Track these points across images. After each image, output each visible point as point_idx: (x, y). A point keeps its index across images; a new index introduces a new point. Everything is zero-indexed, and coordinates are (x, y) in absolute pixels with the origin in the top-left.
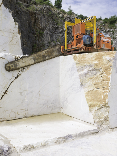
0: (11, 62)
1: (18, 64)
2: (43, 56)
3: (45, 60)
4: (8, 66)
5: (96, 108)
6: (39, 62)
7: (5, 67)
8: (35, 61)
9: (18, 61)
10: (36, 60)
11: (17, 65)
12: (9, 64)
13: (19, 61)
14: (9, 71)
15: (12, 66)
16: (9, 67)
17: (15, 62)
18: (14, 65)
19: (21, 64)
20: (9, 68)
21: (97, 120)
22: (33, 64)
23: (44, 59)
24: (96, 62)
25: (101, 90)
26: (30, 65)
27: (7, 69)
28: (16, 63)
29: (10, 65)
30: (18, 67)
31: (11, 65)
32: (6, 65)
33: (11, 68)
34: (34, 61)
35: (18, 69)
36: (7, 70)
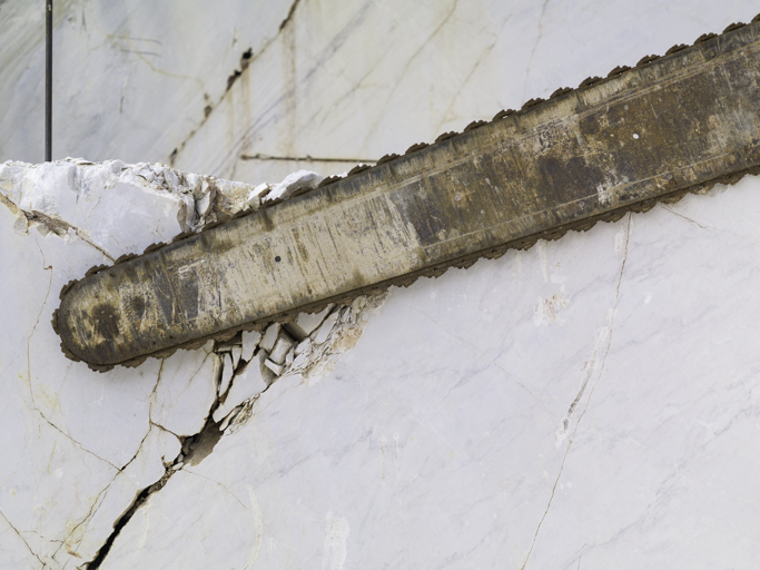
0: (126, 261)
1: (203, 286)
2: (549, 164)
3: (583, 224)
4: (86, 303)
6: (493, 250)
7: (60, 323)
8: (425, 235)
9: (206, 246)
10: (447, 226)
11: (191, 296)
12: (105, 280)
13: (225, 247)
15: (138, 305)
16: (106, 319)
17: (176, 255)
18: (164, 288)
19: (241, 281)
20: (101, 329)
22: (405, 280)
23: (562, 208)
27: (77, 337)
28: (183, 271)
29: (107, 296)
31: (128, 290)
32: (70, 290)
33: (125, 325)
34: (414, 243)
36: (72, 351)
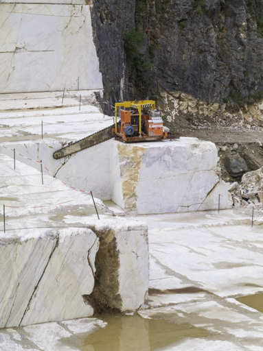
0: (58, 151)
5: (128, 196)
7: (53, 156)
9: (64, 149)
10: (83, 146)
13: (66, 149)
14: (57, 159)
15: (59, 154)
18: (61, 153)
19: (67, 152)
20: (57, 156)
21: (127, 207)
22: (80, 151)
23: (92, 144)
24: (133, 155)
25: (133, 182)
26: (76, 152)
28: (63, 151)
29: (57, 154)
30: (65, 154)
32: (54, 153)
34: (80, 148)
35: (65, 156)
36: (54, 158)
